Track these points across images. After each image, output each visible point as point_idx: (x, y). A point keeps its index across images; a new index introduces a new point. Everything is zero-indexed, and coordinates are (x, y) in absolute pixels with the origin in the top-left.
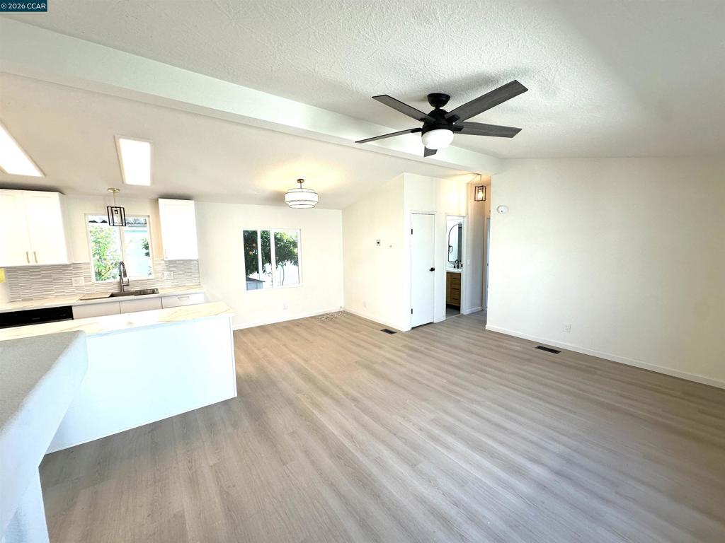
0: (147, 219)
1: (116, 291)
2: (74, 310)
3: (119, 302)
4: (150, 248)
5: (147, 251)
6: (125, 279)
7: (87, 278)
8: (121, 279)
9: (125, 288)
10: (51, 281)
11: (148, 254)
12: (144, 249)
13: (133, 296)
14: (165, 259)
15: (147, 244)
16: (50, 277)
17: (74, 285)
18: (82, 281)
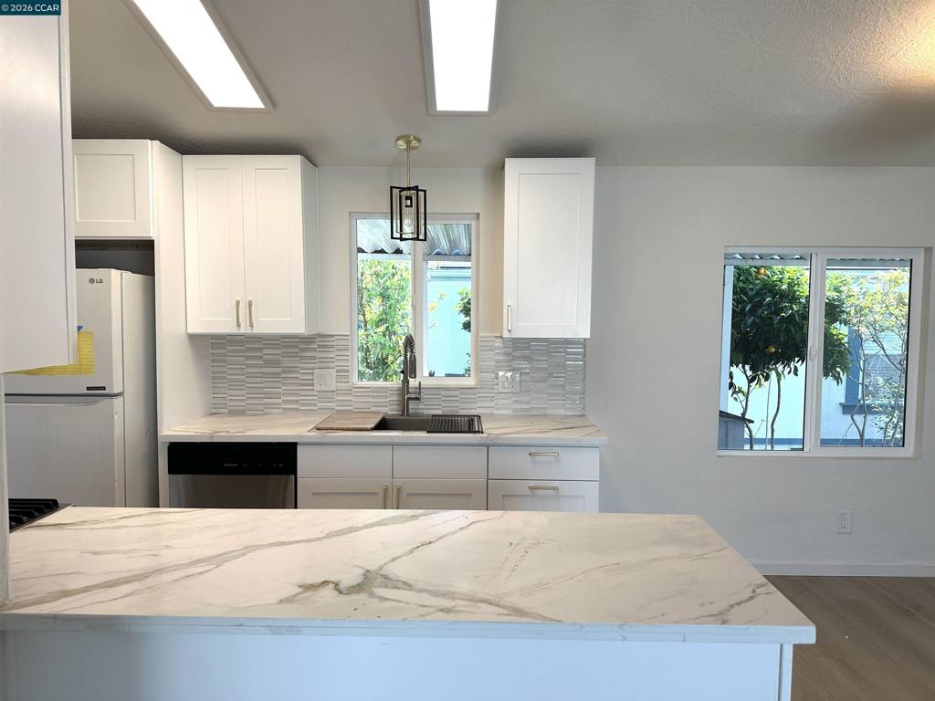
0: (474, 223)
1: (391, 410)
2: (302, 454)
3: (393, 445)
4: (472, 312)
5: (468, 318)
6: (413, 383)
7: (343, 373)
8: (406, 381)
9: (412, 405)
10: (276, 375)
11: (467, 326)
12: (462, 315)
13: (423, 434)
14: (506, 335)
15: (469, 303)
16: (276, 363)
17: (317, 387)
18: (329, 380)
